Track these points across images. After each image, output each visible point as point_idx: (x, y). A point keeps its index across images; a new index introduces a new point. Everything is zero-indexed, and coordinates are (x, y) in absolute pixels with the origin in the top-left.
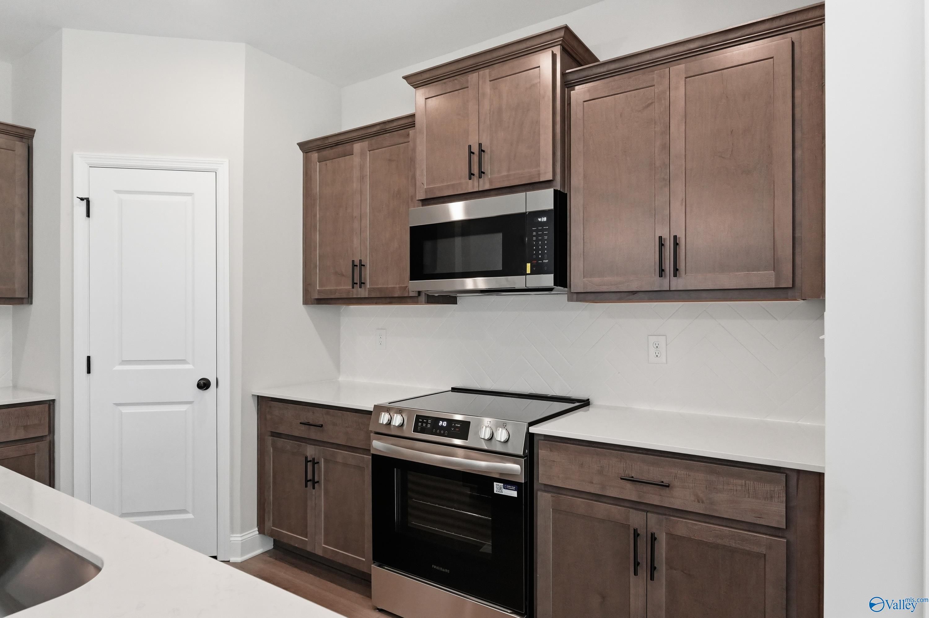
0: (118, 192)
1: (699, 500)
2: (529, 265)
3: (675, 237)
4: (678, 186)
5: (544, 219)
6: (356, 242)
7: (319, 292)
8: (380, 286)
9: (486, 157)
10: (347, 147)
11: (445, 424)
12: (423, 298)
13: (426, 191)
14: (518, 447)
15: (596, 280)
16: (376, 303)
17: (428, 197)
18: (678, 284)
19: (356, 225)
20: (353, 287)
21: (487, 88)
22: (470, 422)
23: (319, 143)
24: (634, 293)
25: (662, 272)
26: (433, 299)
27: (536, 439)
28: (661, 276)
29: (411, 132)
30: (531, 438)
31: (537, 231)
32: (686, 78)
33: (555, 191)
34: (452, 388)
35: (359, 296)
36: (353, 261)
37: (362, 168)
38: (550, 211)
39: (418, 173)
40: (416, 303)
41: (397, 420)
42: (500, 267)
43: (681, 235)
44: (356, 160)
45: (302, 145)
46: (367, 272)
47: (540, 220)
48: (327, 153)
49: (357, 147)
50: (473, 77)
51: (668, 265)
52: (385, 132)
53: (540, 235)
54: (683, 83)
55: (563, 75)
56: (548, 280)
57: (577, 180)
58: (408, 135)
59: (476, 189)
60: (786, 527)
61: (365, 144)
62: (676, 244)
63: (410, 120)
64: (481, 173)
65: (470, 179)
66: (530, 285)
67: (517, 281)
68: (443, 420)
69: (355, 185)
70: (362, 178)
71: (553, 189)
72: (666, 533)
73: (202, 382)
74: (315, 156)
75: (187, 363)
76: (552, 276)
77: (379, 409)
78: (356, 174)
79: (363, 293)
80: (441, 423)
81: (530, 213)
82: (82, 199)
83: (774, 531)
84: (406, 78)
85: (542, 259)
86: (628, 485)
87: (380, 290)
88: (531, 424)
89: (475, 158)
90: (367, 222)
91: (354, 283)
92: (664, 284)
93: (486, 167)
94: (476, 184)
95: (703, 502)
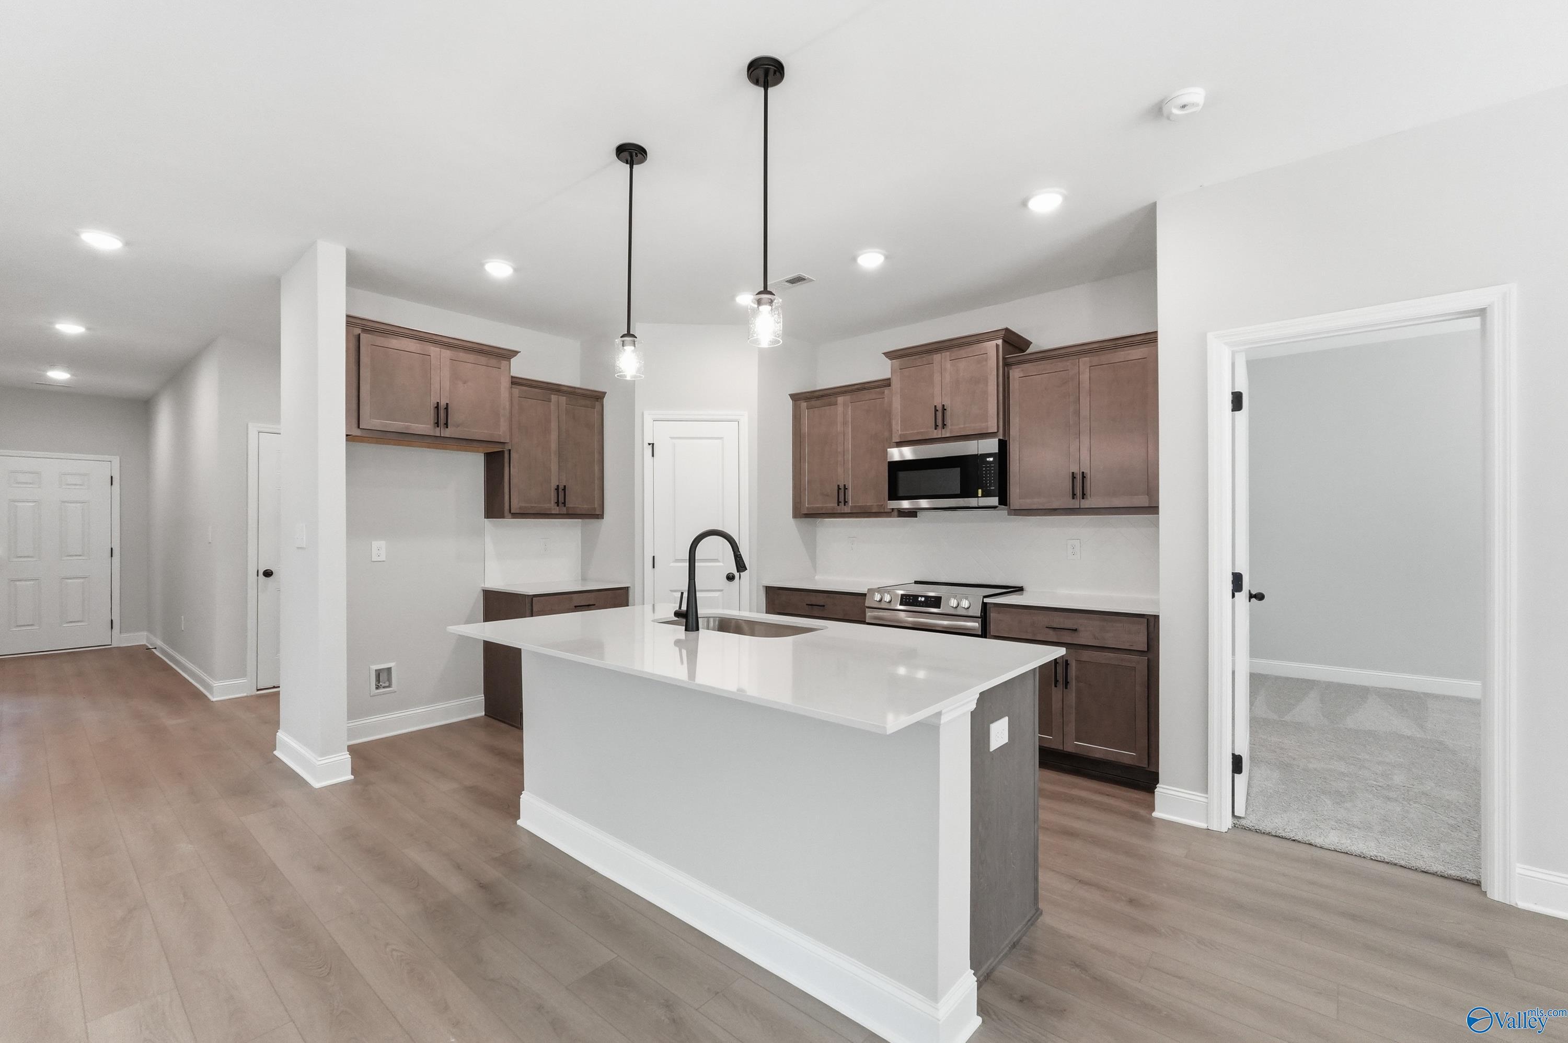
0: (672, 438)
1: (1095, 638)
2: (980, 491)
3: (1083, 473)
4: (1085, 439)
5: (991, 459)
6: (840, 470)
7: (808, 508)
8: (860, 505)
9: (948, 413)
10: (832, 399)
11: (923, 599)
12: (896, 513)
13: (900, 436)
14: (977, 611)
15: (1028, 501)
16: (857, 517)
17: (902, 441)
18: (1086, 504)
19: (840, 458)
20: (838, 505)
21: (948, 365)
22: (941, 597)
23: (807, 394)
24: (1055, 510)
25: (1074, 496)
26: (903, 513)
27: (988, 606)
28: (1073, 498)
29: (886, 391)
30: (984, 605)
31: (985, 467)
32: (1090, 367)
33: (999, 440)
34: (915, 581)
35: (843, 512)
36: (838, 486)
37: (845, 415)
38: (996, 453)
39: (894, 423)
40: (890, 516)
41: (887, 598)
42: (958, 492)
43: (1087, 471)
44: (840, 409)
45: (792, 396)
46: (850, 493)
47: (988, 459)
48: (813, 403)
49: (840, 399)
50: (937, 357)
51: (1078, 492)
52: (865, 389)
53: (988, 470)
54: (1088, 370)
55: (1004, 359)
56: (994, 501)
57: (1014, 431)
58: (884, 393)
59: (940, 436)
60: (1148, 650)
61: (847, 398)
62: (1084, 477)
63: (889, 382)
64: (944, 425)
65: (936, 429)
66: (981, 504)
67: (973, 502)
68: (922, 596)
69: (839, 428)
70: (845, 423)
71: (997, 439)
72: (1076, 660)
73: (731, 575)
74: (804, 405)
75: (719, 562)
76: (997, 498)
77: (872, 591)
78: (840, 419)
79: (847, 509)
80: (920, 599)
81: (981, 454)
82: (649, 444)
83: (1141, 653)
84: (885, 354)
85: (990, 486)
86: (1051, 632)
87: (860, 507)
88: (985, 597)
89: (939, 414)
90: (849, 456)
91: (839, 502)
92: (1075, 504)
93: (948, 421)
94: (940, 432)
95: (1098, 639)
